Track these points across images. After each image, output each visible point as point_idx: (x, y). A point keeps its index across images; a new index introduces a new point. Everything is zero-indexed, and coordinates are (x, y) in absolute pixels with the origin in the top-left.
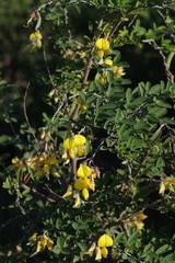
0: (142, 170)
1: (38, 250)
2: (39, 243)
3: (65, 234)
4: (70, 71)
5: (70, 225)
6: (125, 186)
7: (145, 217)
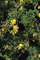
0: (29, 31)
1: (5, 49)
2: (6, 47)
3: (11, 45)
4: (13, 9)
5: (13, 43)
6: (25, 35)
7: (29, 43)
